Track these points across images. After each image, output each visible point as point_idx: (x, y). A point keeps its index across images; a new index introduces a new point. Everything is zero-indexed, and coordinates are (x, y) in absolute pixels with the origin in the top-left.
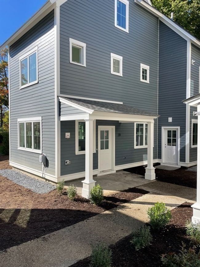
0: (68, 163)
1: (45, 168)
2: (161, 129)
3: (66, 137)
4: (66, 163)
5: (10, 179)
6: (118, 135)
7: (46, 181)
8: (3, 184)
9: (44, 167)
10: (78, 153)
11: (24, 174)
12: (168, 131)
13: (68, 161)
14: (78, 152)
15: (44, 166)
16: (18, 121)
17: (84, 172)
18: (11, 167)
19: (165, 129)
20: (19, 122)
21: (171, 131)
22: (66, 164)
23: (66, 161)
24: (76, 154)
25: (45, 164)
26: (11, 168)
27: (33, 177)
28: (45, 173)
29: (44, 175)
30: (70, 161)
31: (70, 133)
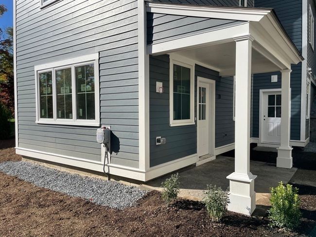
1: (109, 154)
2: (259, 93)
3: (157, 91)
4: (159, 141)
5: (26, 179)
6: (218, 96)
7: (109, 179)
8: (15, 191)
9: (106, 153)
10: (173, 124)
11: (51, 168)
12: (269, 96)
13: (160, 137)
14: (172, 122)
15: (108, 150)
16: (36, 70)
18: (20, 158)
19: (264, 92)
20: (38, 72)
21: (274, 95)
22: (157, 144)
23: (157, 138)
24: (171, 126)
25: (109, 145)
26: (19, 160)
27: (73, 172)
28: (109, 164)
29: (106, 168)
31: (162, 83)
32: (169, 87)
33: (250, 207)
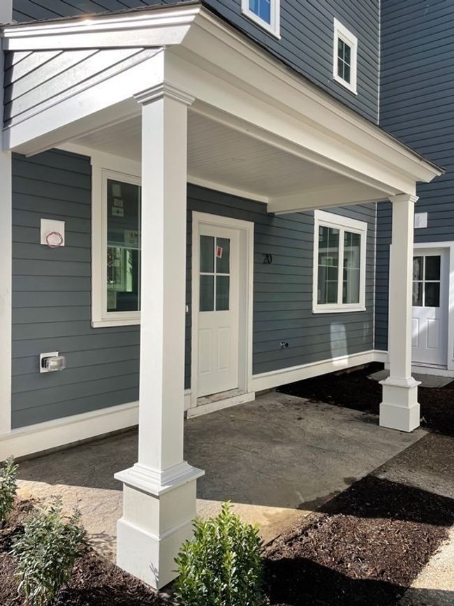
0: (52, 363)
3: (43, 242)
4: (45, 363)
6: (264, 258)
10: (103, 320)
13: (56, 354)
14: (101, 316)
17: (133, 404)
21: (422, 257)
22: (42, 370)
23: (42, 356)
24: (95, 326)
30: (62, 358)
31: (63, 223)
32: (88, 233)
33: (157, 566)
